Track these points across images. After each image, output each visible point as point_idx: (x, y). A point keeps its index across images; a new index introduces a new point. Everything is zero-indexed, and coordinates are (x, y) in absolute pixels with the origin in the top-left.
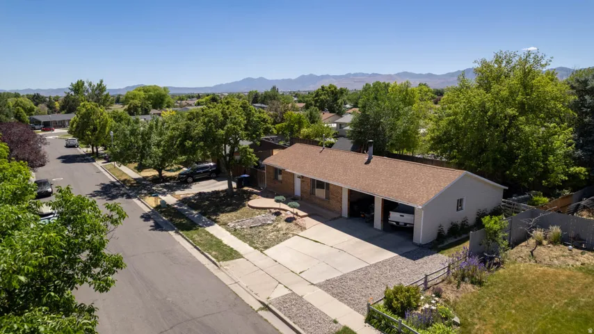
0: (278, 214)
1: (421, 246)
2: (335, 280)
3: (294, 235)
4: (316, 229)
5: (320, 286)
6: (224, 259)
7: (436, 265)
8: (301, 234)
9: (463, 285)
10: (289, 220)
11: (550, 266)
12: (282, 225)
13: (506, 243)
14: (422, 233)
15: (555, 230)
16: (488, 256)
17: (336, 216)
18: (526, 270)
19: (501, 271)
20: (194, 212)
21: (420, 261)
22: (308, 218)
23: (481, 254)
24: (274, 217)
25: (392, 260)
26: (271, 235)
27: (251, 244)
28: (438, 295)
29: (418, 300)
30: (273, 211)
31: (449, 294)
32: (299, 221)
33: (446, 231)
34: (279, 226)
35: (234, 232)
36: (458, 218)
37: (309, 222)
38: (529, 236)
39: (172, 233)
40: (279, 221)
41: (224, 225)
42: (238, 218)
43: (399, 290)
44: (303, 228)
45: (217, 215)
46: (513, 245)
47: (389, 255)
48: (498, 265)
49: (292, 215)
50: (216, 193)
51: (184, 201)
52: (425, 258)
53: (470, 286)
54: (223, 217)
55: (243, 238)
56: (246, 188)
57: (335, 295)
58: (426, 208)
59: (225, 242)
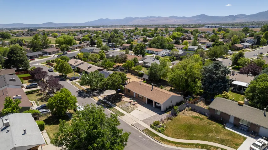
0: (130, 103)
1: (162, 112)
2: (145, 120)
3: (135, 109)
4: (140, 107)
5: (142, 121)
6: (122, 116)
7: (164, 116)
8: (137, 109)
9: (168, 120)
10: (134, 105)
11: (186, 116)
12: (132, 106)
13: (179, 111)
14: (163, 109)
15: (190, 108)
16: (174, 114)
17: (144, 103)
18: (181, 117)
19: (176, 117)
20: (109, 102)
21: (162, 115)
22: (138, 104)
23: (173, 114)
24: (130, 104)
25: (156, 115)
26: (130, 109)
27: (126, 112)
28: (163, 122)
29: (159, 123)
30: (129, 102)
31: (165, 122)
32: (136, 105)
33: (168, 108)
34: (131, 106)
35: (121, 108)
36: (171, 105)
37: (138, 105)
38: (185, 109)
39: (107, 109)
40: (131, 105)
41: (118, 106)
42: (121, 104)
43: (156, 122)
44: (137, 107)
45: (115, 103)
46: (180, 111)
47: (155, 114)
48: (176, 116)
49: (134, 103)
50: (112, 95)
51: (105, 98)
52: (163, 115)
53: (169, 120)
54: (117, 104)
55: (124, 110)
56: (120, 93)
57: (145, 123)
58: (163, 104)
59: (120, 111)
